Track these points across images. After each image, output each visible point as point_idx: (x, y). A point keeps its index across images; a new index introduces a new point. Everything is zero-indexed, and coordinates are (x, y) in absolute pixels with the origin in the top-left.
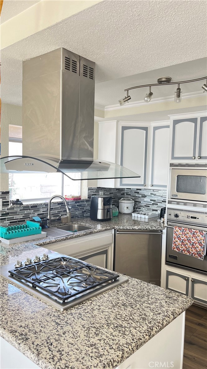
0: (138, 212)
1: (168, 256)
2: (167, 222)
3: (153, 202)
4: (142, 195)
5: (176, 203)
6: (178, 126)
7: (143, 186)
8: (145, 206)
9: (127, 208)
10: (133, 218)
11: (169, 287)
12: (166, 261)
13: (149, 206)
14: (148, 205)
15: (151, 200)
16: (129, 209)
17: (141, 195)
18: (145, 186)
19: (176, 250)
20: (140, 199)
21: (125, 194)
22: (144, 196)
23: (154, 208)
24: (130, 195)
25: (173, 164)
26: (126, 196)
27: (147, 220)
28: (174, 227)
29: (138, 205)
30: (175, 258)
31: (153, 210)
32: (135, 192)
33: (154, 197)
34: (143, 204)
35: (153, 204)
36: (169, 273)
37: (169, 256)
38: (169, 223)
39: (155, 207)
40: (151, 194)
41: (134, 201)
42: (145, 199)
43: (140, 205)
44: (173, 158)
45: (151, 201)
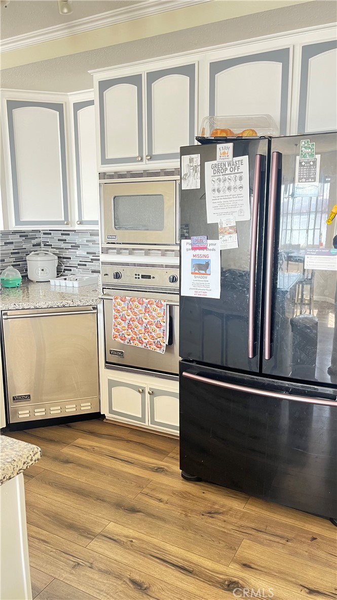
0: (65, 277)
1: (108, 352)
2: (103, 288)
3: (91, 257)
4: (72, 245)
5: (115, 251)
6: (108, 93)
7: (64, 224)
8: (79, 265)
9: (43, 270)
10: (53, 289)
11: (113, 409)
12: (106, 362)
13: (85, 265)
14: (84, 263)
15: (88, 253)
16: (47, 273)
17: (70, 245)
18: (67, 224)
19: (120, 340)
20: (69, 252)
21: (42, 245)
22: (76, 247)
23: (93, 268)
24: (51, 245)
25: (105, 173)
26: (44, 249)
27: (77, 291)
28: (113, 298)
29: (67, 264)
30: (121, 354)
31: (92, 272)
32: (59, 240)
33: (93, 247)
34: (74, 262)
35: (92, 259)
36: (112, 384)
37: (111, 353)
38: (106, 291)
39: (95, 266)
40: (87, 241)
41: (56, 257)
42: (79, 252)
43: (69, 264)
44: (105, 161)
45: (88, 255)
